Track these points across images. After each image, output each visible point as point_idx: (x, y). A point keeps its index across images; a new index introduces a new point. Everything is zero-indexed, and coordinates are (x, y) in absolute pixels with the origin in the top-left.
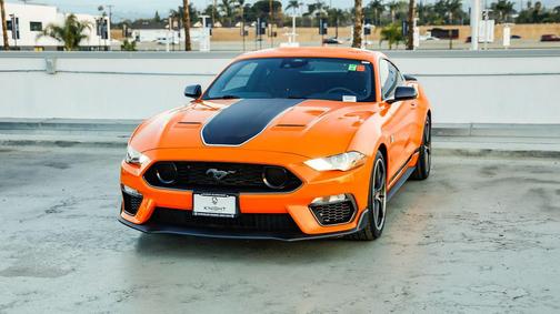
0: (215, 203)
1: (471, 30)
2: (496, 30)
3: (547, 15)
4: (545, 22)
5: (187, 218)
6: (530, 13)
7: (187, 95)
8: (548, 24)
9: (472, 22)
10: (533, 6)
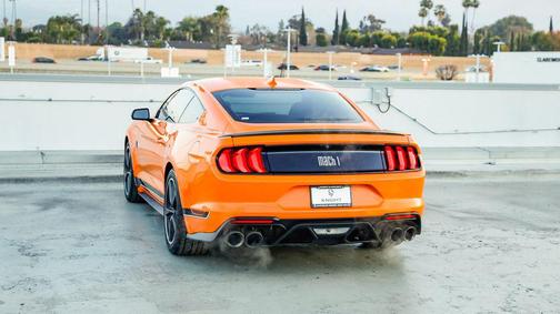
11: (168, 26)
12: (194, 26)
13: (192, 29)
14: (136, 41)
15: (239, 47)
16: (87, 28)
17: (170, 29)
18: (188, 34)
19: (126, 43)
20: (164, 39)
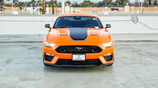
0: (79, 57)
1: (62, 8)
2: (70, 9)
3: (79, 5)
4: (79, 7)
5: (70, 61)
6: (75, 5)
7: (46, 27)
8: (80, 8)
9: (62, 7)
10: (75, 3)
11: (112, 2)
12: (119, 1)
13: (118, 2)
14: (104, 6)
15: (129, 6)
16: (92, 3)
17: (113, 3)
18: (117, 4)
19: (102, 7)
20: (111, 5)
